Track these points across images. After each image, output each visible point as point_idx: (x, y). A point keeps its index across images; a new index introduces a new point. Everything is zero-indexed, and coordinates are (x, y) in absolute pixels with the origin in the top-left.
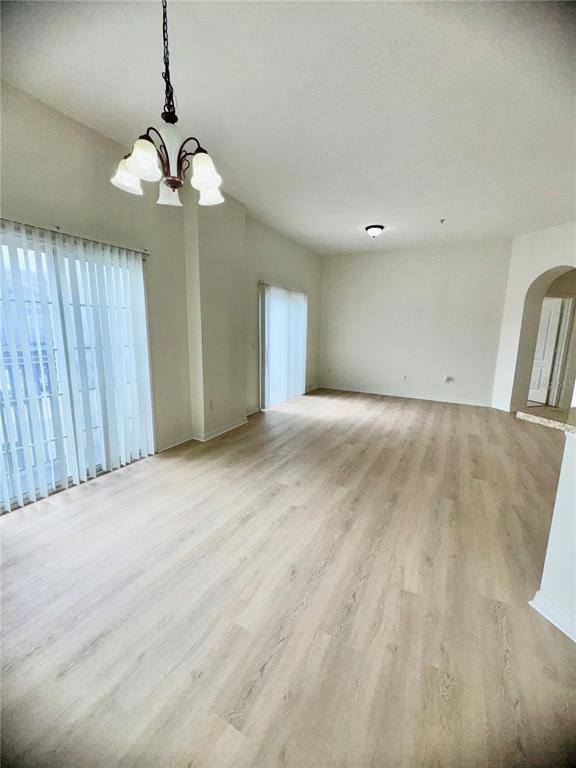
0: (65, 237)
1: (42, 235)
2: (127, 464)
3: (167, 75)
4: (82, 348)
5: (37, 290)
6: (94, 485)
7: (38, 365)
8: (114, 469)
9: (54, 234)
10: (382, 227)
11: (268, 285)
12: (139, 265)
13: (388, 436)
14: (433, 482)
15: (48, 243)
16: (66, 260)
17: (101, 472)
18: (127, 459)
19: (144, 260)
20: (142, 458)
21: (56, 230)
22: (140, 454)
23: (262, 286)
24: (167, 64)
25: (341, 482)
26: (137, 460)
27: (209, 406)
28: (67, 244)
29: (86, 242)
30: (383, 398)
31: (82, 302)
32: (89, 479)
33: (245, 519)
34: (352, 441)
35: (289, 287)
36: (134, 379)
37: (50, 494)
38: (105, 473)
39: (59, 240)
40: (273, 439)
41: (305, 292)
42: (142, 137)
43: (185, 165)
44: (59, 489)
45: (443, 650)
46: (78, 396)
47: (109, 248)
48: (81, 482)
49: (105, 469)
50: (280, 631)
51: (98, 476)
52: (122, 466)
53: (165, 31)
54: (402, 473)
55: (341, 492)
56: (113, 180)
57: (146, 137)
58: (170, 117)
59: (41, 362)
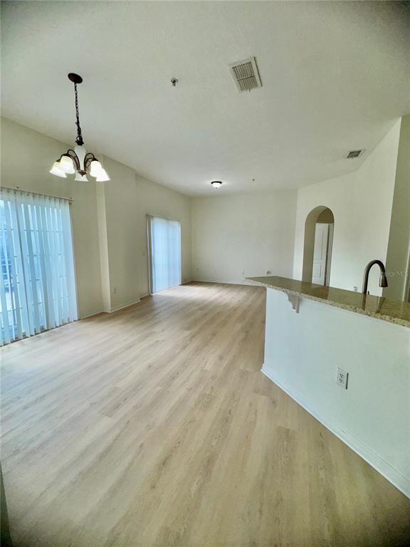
0: (22, 192)
1: (8, 192)
2: (60, 326)
3: (78, 123)
4: (31, 255)
5: (5, 223)
6: (39, 337)
7: (5, 267)
8: (52, 329)
9: (15, 191)
10: (221, 183)
11: (152, 217)
12: (67, 207)
13: (224, 305)
14: (239, 326)
15: (12, 196)
16: (22, 205)
17: (43, 331)
18: (60, 322)
19: (70, 204)
20: (69, 323)
21: (16, 188)
22: (69, 320)
23: (149, 217)
24: (78, 118)
25: (188, 329)
26: (66, 324)
27: (114, 291)
28: (23, 196)
29: (34, 195)
30: (230, 286)
31: (32, 229)
32: (36, 334)
33: (129, 347)
34: (201, 309)
35: (167, 217)
36: (64, 274)
37: (12, 342)
38: (46, 331)
39: (18, 193)
40: (155, 310)
41: (178, 221)
42: (65, 155)
43: (88, 164)
44: (17, 340)
45: (212, 388)
46: (29, 285)
47: (48, 198)
48: (31, 336)
49: (46, 328)
50: (137, 387)
51: (41, 332)
52: (57, 327)
53: (76, 104)
54: (224, 323)
55: (187, 333)
56: (51, 172)
57: (67, 155)
58: (80, 142)
59: (7, 265)
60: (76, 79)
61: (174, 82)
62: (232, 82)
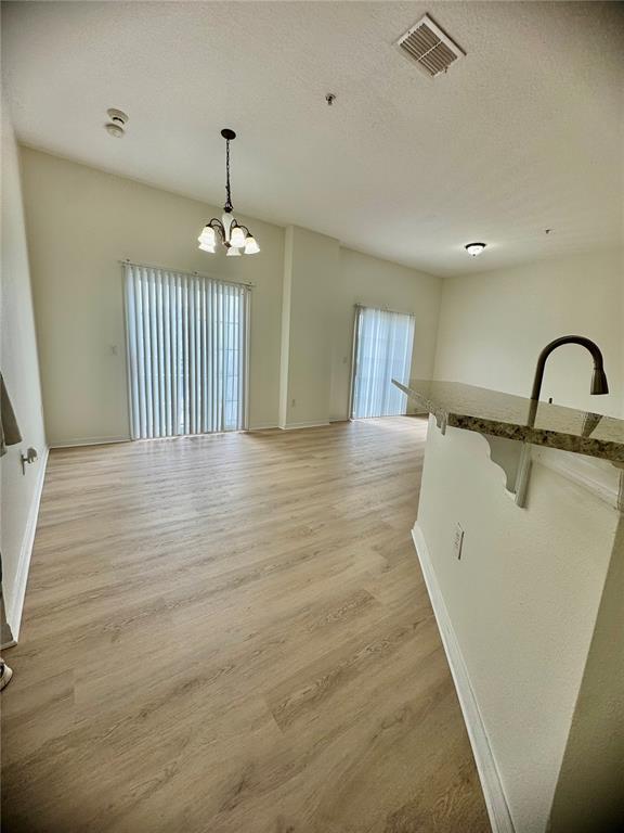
0: (200, 278)
3: (228, 188)
9: (194, 278)
10: (483, 245)
11: (364, 308)
19: (250, 290)
21: (194, 274)
23: (358, 308)
24: (228, 181)
27: (291, 403)
29: (212, 281)
41: (410, 315)
47: (227, 284)
57: (209, 225)
58: (228, 209)
60: (229, 134)
61: (330, 99)
62: (412, 68)
